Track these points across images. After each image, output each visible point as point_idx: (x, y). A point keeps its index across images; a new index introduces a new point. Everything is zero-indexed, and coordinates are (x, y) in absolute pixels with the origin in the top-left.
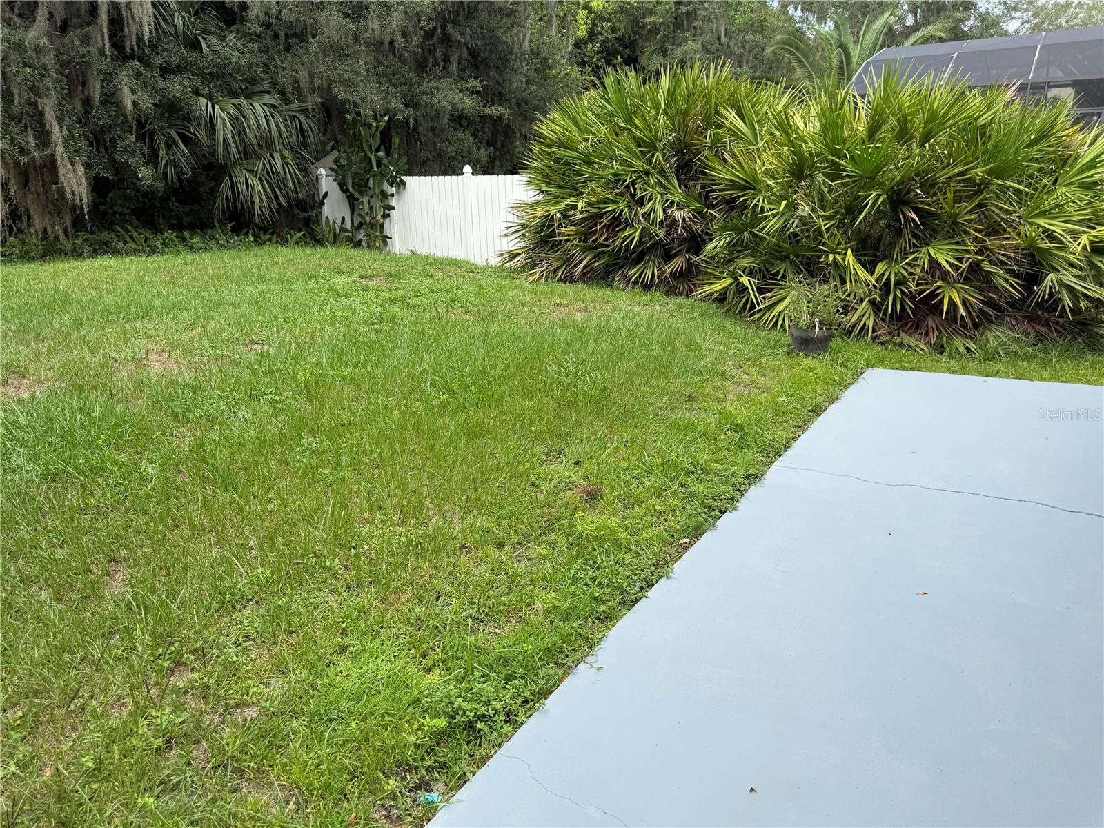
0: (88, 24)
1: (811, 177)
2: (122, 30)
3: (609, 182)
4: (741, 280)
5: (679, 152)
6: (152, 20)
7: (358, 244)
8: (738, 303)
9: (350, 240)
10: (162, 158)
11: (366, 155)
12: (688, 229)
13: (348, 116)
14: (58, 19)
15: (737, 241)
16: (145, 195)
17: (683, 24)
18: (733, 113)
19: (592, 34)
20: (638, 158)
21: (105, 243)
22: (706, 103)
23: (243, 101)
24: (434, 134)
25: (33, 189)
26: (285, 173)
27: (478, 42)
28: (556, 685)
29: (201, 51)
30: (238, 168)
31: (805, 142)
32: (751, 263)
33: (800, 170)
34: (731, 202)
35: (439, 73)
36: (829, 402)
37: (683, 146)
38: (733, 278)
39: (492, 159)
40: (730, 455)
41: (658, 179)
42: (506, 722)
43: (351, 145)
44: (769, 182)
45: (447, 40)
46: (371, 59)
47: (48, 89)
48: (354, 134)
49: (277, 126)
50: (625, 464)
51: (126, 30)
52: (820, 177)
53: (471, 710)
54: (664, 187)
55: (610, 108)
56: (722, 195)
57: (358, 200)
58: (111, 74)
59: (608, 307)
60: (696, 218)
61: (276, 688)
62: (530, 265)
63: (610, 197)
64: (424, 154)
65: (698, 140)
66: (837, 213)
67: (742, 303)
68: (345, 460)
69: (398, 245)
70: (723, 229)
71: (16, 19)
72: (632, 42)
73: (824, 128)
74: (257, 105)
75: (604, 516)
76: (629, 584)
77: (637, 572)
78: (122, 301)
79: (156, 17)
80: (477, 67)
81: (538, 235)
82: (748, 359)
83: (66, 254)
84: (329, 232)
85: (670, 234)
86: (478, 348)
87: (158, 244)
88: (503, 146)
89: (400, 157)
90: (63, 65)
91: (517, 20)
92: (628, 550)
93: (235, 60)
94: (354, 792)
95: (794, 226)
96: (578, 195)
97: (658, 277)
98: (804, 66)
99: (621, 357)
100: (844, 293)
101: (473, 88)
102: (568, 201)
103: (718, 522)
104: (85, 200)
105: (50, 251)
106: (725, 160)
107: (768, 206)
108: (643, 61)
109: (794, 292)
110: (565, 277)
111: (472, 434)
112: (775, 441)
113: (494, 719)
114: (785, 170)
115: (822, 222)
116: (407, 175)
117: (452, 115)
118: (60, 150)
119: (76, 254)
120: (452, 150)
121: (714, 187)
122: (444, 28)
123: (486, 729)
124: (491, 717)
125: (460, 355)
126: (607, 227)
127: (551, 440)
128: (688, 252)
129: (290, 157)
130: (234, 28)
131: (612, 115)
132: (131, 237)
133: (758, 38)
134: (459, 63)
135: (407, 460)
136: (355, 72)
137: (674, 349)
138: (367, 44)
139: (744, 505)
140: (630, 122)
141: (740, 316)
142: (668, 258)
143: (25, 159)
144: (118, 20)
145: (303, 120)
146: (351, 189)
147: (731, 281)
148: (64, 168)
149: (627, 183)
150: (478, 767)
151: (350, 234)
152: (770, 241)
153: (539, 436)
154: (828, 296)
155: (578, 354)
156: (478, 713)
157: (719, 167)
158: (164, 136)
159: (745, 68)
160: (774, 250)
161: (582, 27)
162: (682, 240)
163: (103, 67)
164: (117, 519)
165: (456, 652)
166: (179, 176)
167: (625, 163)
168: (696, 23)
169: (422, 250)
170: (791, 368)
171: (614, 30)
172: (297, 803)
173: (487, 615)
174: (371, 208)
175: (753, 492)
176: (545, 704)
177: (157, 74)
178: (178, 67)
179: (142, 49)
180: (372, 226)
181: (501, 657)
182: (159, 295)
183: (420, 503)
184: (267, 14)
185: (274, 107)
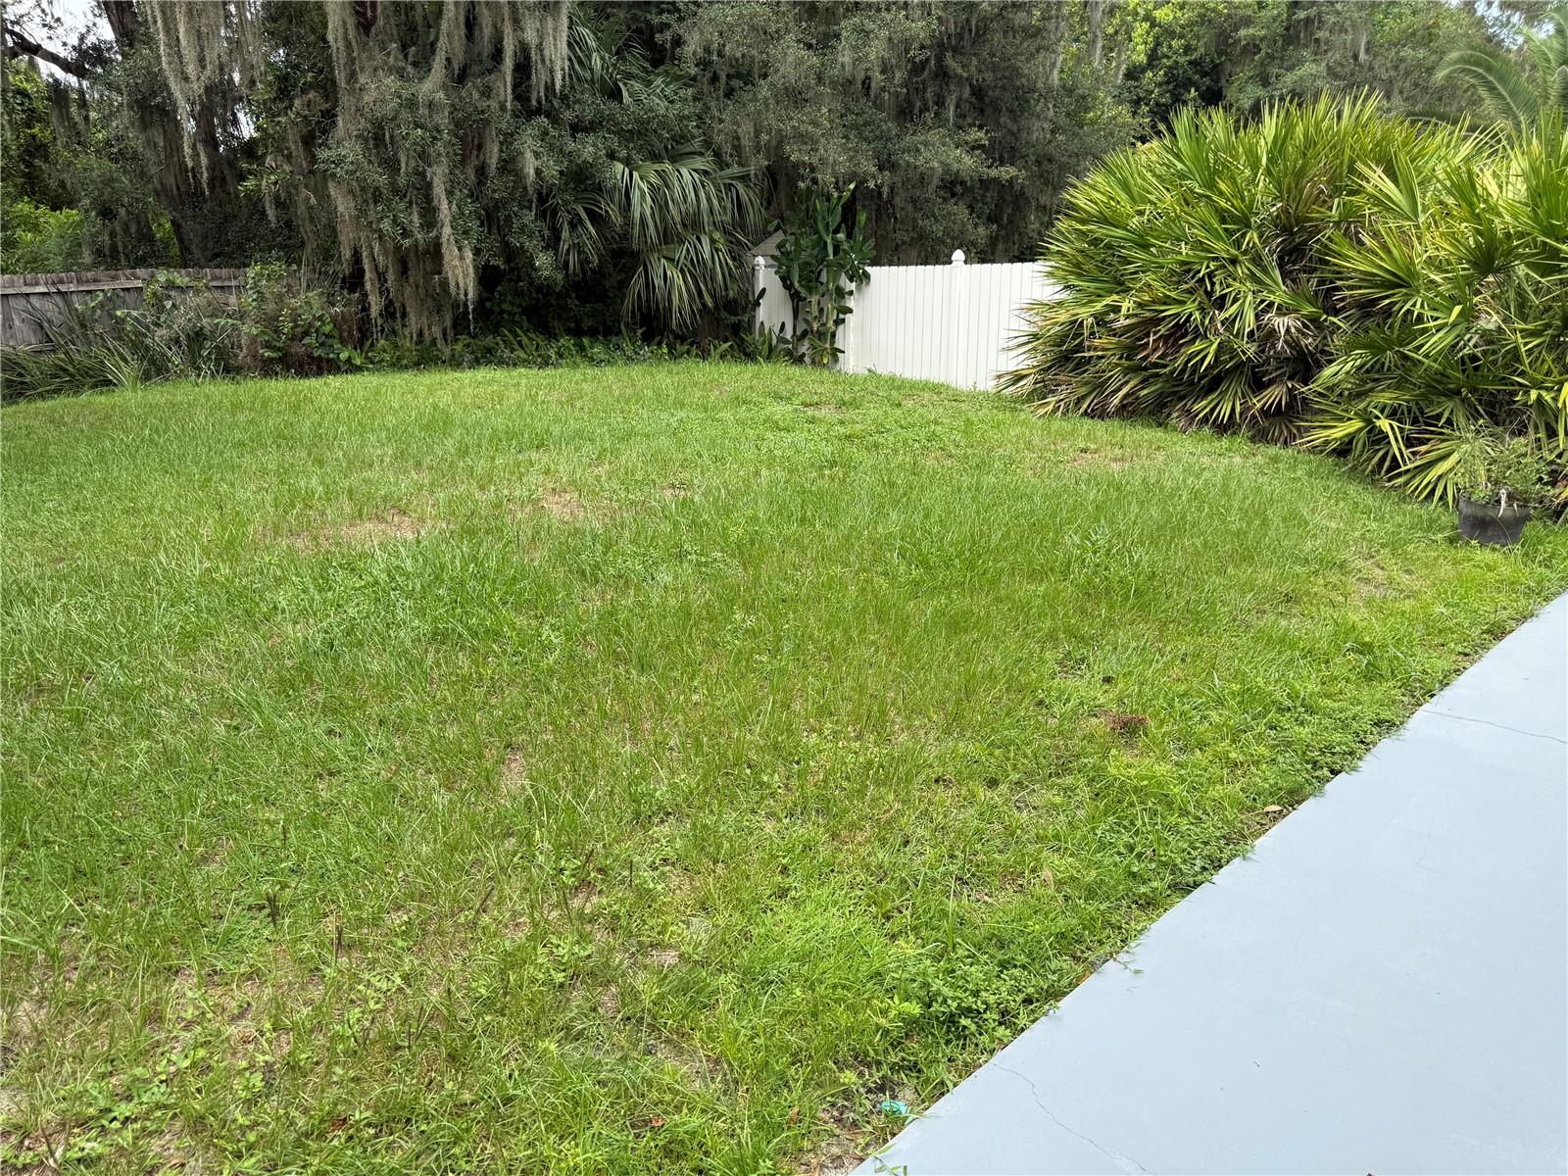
0: (490, 72)
1: (1506, 269)
2: (529, 77)
3: (1173, 272)
4: (1378, 423)
5: (1286, 230)
6: (567, 63)
7: (799, 360)
8: (1369, 459)
9: (789, 353)
10: (565, 241)
11: (821, 237)
12: (1295, 344)
13: (802, 185)
14: (456, 67)
15: (1372, 366)
16: (539, 289)
17: (1298, 37)
18: (1379, 171)
19: (1153, 57)
20: (1219, 238)
21: (489, 351)
22: (1336, 157)
23: (667, 166)
24: (915, 207)
25: (411, 280)
26: (713, 262)
27: (986, 76)
28: (1073, 985)
29: (621, 102)
30: (656, 255)
31: (1499, 215)
32: (1396, 399)
33: (1488, 258)
34: (1366, 307)
35: (930, 122)
36: (1518, 620)
37: (1293, 220)
38: (1364, 420)
39: (993, 241)
40: (1351, 690)
41: (1248, 269)
42: (1000, 1024)
43: (802, 224)
44: (1432, 276)
45: (943, 74)
46: (838, 106)
47: (439, 155)
48: (807, 209)
49: (709, 200)
50: (1183, 688)
51: (534, 77)
52: (1521, 270)
53: (954, 999)
54: (1259, 282)
55: (1180, 166)
56: (1351, 296)
57: (805, 299)
58: (512, 135)
59: (1160, 456)
60: (1307, 327)
61: (699, 931)
62: (1040, 392)
63: (1173, 294)
64: (898, 235)
65: (1318, 212)
66: (1548, 326)
67: (1376, 459)
68: (787, 647)
69: (853, 362)
70: (1349, 348)
71: (410, 69)
72: (1216, 66)
73: (1536, 195)
74: (684, 171)
75: (1148, 760)
76: (1185, 861)
77: (1198, 845)
78: (514, 426)
79: (570, 60)
80: (982, 111)
81: (1057, 349)
82: (1383, 546)
83: (444, 362)
84: (764, 343)
85: (1263, 351)
86: (965, 507)
87: (552, 353)
88: (1010, 222)
89: (865, 240)
90: (458, 124)
91: (1045, 42)
92: (1183, 813)
93: (662, 112)
94: (797, 1080)
95: (1471, 344)
96: (1123, 291)
97: (1241, 414)
98: (1500, 96)
99: (1179, 530)
100: (1551, 451)
101: (976, 140)
102: (1108, 301)
103: (1328, 786)
104: (471, 295)
105: (425, 358)
106: (1361, 243)
107: (1430, 314)
108: (1230, 94)
109: (1466, 447)
110: (1093, 411)
111: (955, 625)
112: (1424, 672)
113: (985, 1016)
114: (1461, 259)
115: (1520, 340)
116: (873, 264)
117: (942, 180)
118: (447, 230)
119: (455, 363)
120: (938, 230)
121: (1339, 283)
122: (940, 59)
123: (973, 1028)
124: (979, 1013)
125: (940, 516)
126: (1165, 338)
127: (1070, 644)
128: (1291, 378)
129: (722, 241)
130: (661, 69)
131: (1183, 177)
132: (520, 343)
133: (1421, 53)
134: (957, 106)
135: (867, 652)
136: (815, 124)
137: (1265, 522)
138: (834, 84)
139: (1369, 764)
140: (1211, 185)
141: (1372, 479)
142: (1258, 385)
143: (407, 243)
144: (524, 66)
145: (741, 191)
146: (797, 284)
147: (1361, 424)
148: (450, 253)
149: (1201, 275)
150: (960, 1077)
151: (790, 346)
152: (1429, 366)
153: (1052, 637)
154: (1525, 455)
155: (1112, 522)
156: (963, 1004)
157: (1351, 253)
158: (569, 213)
159: (1397, 100)
160: (1434, 380)
161: (1138, 48)
162: (1282, 361)
163: (504, 126)
164: (513, 694)
165: (931, 918)
166: (582, 265)
167: (1199, 245)
168: (1320, 34)
169: (884, 370)
170: (1455, 563)
171: (1187, 49)
172: (725, 1081)
173: (973, 875)
174: (821, 311)
175: (1386, 746)
176: (1058, 1008)
177: (566, 132)
178: (592, 122)
179: (551, 101)
180: (821, 335)
181: (994, 935)
182: (557, 420)
183: (883, 713)
184: (707, 50)
185: (706, 173)
